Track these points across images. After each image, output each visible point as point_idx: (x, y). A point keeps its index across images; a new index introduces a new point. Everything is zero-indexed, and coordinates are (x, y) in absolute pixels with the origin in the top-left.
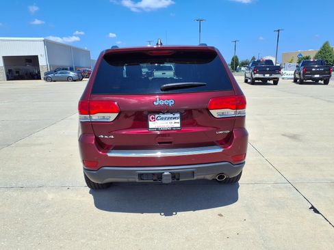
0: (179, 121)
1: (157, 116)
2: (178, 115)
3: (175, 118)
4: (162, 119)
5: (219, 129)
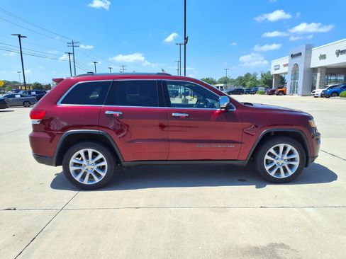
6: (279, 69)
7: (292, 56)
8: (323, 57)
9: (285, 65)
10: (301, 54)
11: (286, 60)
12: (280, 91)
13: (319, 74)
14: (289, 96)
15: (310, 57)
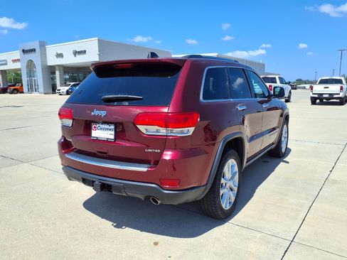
0: (113, 132)
1: (98, 125)
2: (113, 127)
3: (110, 129)
4: (101, 129)
5: (148, 147)
6: (6, 64)
7: (24, 51)
8: (60, 55)
9: (14, 61)
10: (34, 50)
11: (17, 54)
12: (14, 89)
13: (57, 73)
14: (27, 94)
15: (45, 54)
